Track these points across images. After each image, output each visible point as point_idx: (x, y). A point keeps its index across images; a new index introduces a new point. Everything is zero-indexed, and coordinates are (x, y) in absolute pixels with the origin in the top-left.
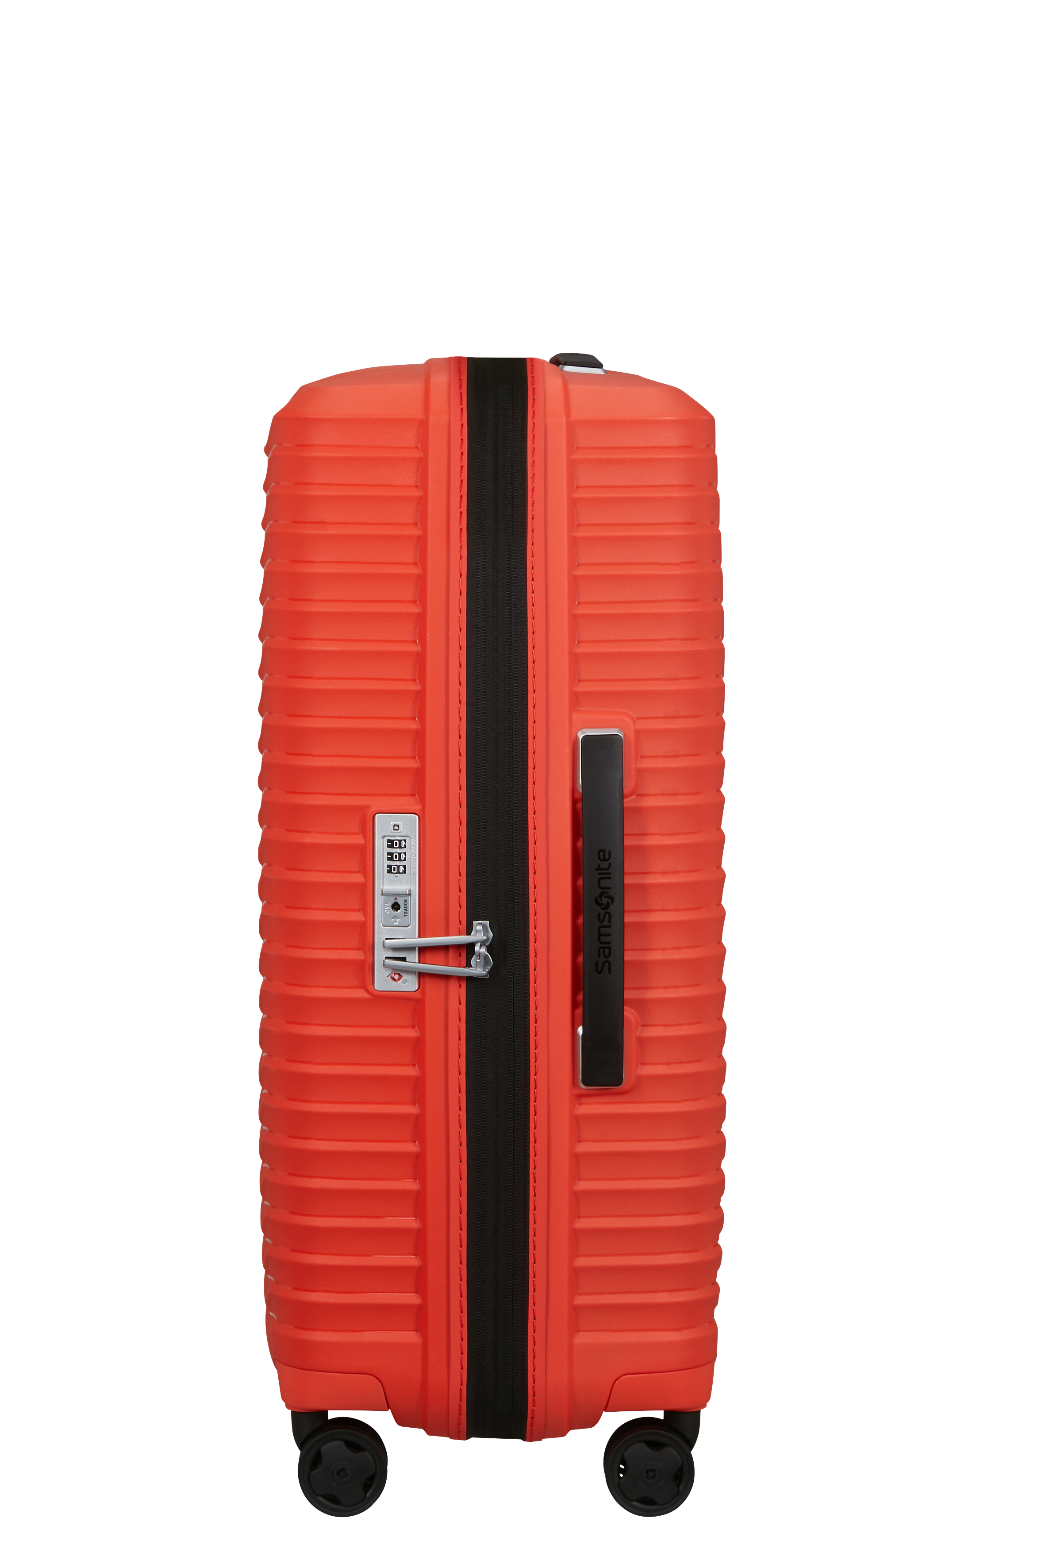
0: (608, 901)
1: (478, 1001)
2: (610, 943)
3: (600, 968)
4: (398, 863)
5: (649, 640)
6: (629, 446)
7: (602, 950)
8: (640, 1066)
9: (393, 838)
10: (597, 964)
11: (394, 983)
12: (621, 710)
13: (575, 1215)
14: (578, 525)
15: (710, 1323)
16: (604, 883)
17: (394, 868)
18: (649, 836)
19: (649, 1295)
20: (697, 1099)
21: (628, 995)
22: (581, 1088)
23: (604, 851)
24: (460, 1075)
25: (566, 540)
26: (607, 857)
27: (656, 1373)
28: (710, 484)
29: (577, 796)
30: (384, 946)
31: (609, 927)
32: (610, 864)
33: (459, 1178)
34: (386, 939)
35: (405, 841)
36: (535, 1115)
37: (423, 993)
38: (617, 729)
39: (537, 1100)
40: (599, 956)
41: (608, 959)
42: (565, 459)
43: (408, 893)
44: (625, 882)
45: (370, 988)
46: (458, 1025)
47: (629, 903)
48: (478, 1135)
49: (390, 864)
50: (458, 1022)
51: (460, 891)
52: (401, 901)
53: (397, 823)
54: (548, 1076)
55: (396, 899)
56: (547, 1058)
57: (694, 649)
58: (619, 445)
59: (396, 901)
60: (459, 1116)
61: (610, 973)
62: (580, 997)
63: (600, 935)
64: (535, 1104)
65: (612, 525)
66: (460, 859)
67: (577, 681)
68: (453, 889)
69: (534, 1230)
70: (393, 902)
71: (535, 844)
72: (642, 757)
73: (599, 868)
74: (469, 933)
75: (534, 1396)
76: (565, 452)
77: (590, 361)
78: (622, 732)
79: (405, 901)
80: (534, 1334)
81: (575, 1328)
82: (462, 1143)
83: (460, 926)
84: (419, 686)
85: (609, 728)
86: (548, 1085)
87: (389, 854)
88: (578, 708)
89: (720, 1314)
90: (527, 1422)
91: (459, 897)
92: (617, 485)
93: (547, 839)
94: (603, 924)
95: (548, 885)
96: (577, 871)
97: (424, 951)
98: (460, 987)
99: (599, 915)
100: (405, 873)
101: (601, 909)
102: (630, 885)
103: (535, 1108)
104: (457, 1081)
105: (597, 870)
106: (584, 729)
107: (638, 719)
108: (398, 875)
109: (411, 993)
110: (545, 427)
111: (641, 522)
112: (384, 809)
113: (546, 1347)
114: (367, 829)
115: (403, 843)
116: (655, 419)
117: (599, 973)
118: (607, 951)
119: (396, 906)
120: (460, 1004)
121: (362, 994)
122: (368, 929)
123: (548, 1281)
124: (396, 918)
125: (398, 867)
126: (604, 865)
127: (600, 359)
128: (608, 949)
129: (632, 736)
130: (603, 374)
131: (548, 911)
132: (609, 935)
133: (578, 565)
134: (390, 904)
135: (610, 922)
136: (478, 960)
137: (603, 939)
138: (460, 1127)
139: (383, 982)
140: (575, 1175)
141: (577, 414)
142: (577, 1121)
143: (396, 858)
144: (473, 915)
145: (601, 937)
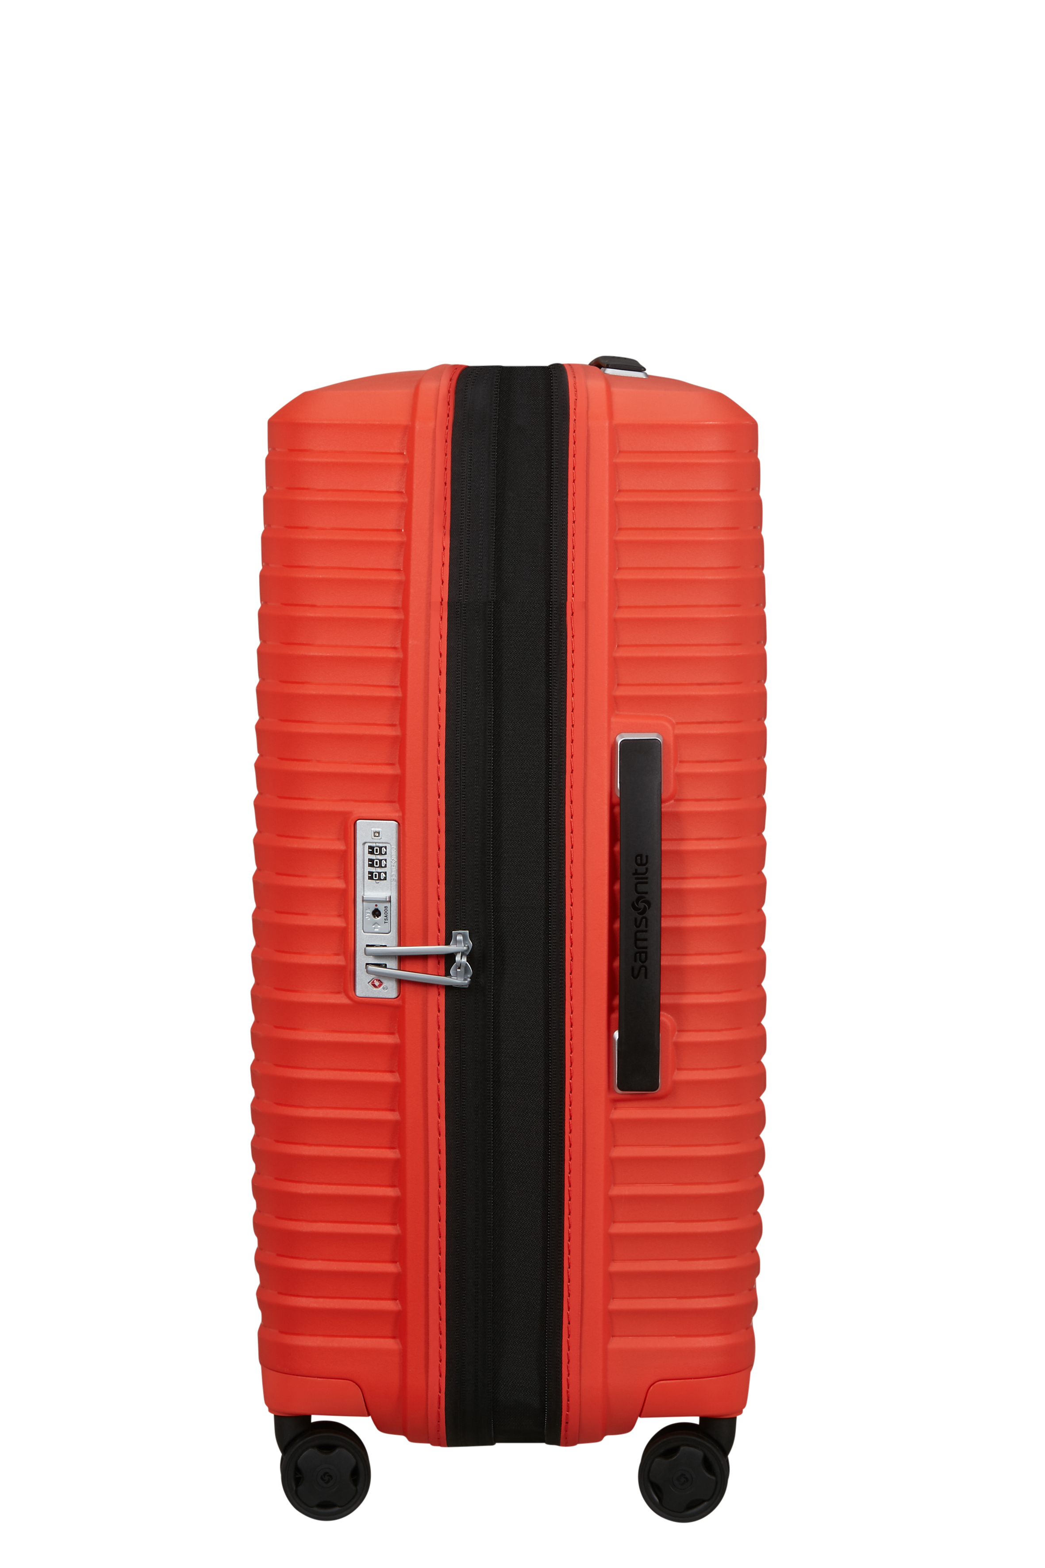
0: (645, 905)
1: (457, 1008)
2: (646, 948)
3: (636, 972)
4: (379, 870)
5: (689, 645)
6: (672, 450)
7: (638, 955)
8: (676, 1071)
9: (374, 845)
10: (633, 969)
11: (375, 989)
12: (661, 715)
13: (610, 1219)
14: (620, 529)
15: (747, 1329)
16: (641, 888)
17: (376, 875)
18: (687, 841)
19: (684, 1301)
20: (734, 1105)
21: (665, 1000)
22: (616, 1093)
23: (641, 856)
24: (439, 1082)
25: (607, 544)
26: (644, 861)
27: (691, 1379)
28: (753, 489)
29: (616, 800)
30: (365, 954)
31: (646, 931)
32: (647, 869)
33: (438, 1185)
34: (368, 946)
35: (386, 848)
36: (571, 1119)
37: (404, 1001)
38: (656, 734)
39: (572, 1104)
40: (635, 961)
41: (645, 964)
42: (607, 463)
43: (388, 900)
44: (663, 887)
45: (351, 994)
46: (437, 1033)
47: (667, 908)
48: (457, 1142)
49: (371, 871)
50: (437, 1029)
51: (439, 899)
52: (381, 908)
53: (377, 830)
54: (584, 1080)
55: (376, 905)
56: (582, 1062)
57: (735, 655)
58: (662, 449)
59: (376, 907)
60: (438, 1123)
61: (646, 977)
62: (616, 1002)
63: (636, 940)
64: (570, 1108)
65: (653, 529)
66: (439, 867)
67: (616, 686)
68: (432, 896)
69: (569, 1234)
70: (374, 909)
71: (572, 848)
72: (681, 762)
73: (636, 873)
74: (447, 943)
75: (568, 1401)
76: (607, 456)
77: (633, 365)
78: (661, 737)
79: (386, 907)
80: (568, 1339)
81: (609, 1333)
82: (441, 1151)
83: (439, 934)
84: (401, 693)
85: (647, 732)
86: (584, 1089)
87: (370, 860)
88: (617, 713)
89: (757, 1321)
90: (561, 1426)
91: (437, 905)
92: (659, 489)
93: (584, 842)
94: (639, 929)
95: (584, 888)
96: (614, 876)
97: (403, 960)
98: (439, 995)
99: (636, 919)
100: (386, 880)
101: (638, 913)
102: (667, 890)
103: (570, 1112)
104: (436, 1089)
105: (634, 874)
106: (623, 734)
107: (677, 723)
108: (379, 881)
109: (392, 1000)
110: (588, 431)
111: (683, 526)
112: (364, 815)
113: (580, 1352)
114: (349, 836)
115: (384, 849)
116: (698, 423)
117: (635, 978)
118: (643, 955)
119: (376, 913)
120: (439, 1011)
121: (341, 999)
122: (349, 935)
123: (582, 1286)
124: (376, 924)
125: (380, 873)
126: (642, 869)
127: (642, 363)
128: (644, 954)
129: (671, 740)
130: (644, 377)
131: (585, 914)
132: (646, 940)
133: (619, 569)
134: (370, 911)
135: (646, 926)
136: (458, 970)
137: (640, 944)
138: (440, 1135)
139: (364, 989)
140: (611, 1180)
141: (620, 418)
142: (612, 1125)
143: (377, 864)
144: (452, 924)
145: (638, 942)
